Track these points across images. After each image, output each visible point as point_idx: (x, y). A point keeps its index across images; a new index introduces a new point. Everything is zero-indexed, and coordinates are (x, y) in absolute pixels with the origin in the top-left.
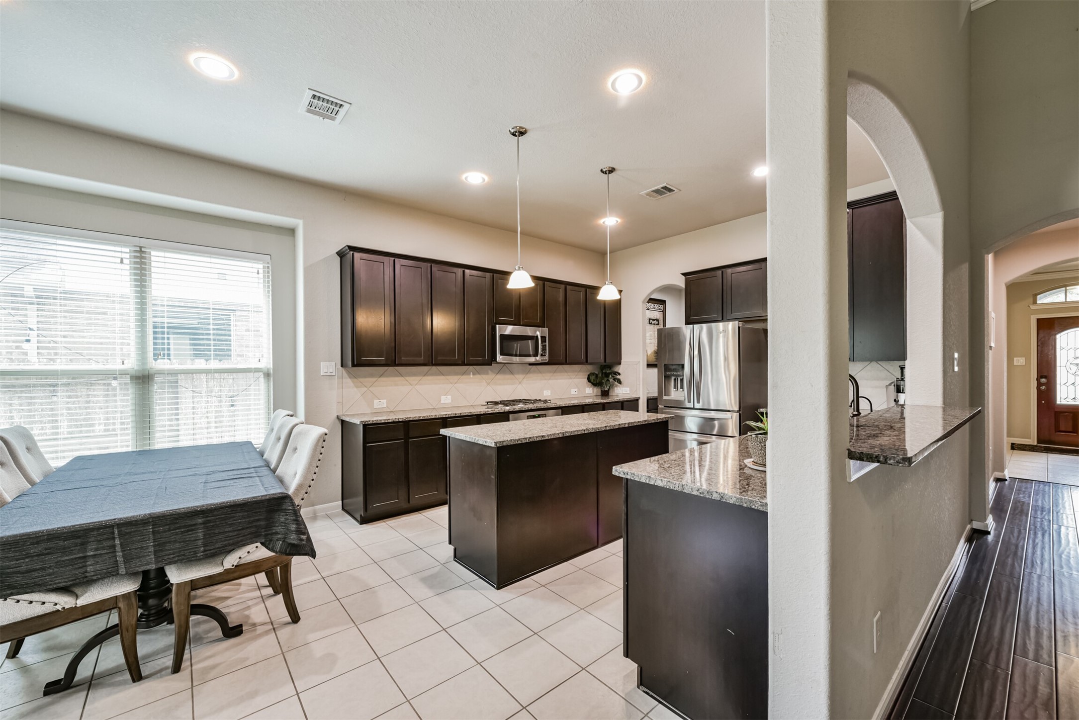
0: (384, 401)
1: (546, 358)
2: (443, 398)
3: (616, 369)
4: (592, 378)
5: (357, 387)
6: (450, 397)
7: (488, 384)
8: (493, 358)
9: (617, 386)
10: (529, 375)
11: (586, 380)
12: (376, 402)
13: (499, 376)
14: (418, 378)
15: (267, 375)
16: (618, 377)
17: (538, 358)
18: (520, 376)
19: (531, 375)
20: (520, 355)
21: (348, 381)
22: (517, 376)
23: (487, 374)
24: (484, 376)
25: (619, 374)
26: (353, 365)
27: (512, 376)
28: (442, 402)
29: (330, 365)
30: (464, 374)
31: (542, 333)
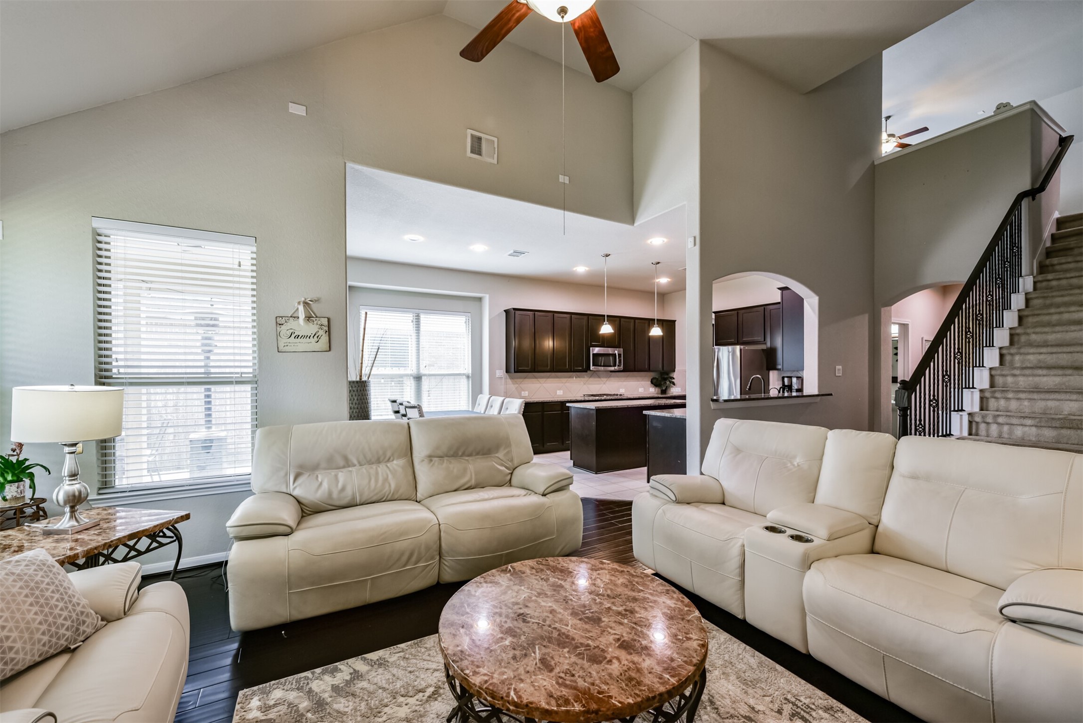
0: (527, 392)
1: (622, 367)
2: (558, 391)
3: (671, 375)
4: (654, 381)
5: (513, 384)
6: (562, 391)
7: (585, 384)
8: (588, 368)
9: (672, 387)
10: (610, 379)
11: (650, 382)
12: (523, 392)
13: (591, 379)
14: (545, 379)
15: (468, 377)
16: (673, 380)
17: (616, 368)
18: (605, 379)
19: (612, 379)
20: (604, 366)
21: (509, 381)
22: (602, 379)
23: (584, 377)
24: (582, 379)
25: (674, 378)
26: (515, 372)
27: (599, 379)
28: (558, 394)
29: (501, 372)
30: (570, 377)
31: (619, 351)
